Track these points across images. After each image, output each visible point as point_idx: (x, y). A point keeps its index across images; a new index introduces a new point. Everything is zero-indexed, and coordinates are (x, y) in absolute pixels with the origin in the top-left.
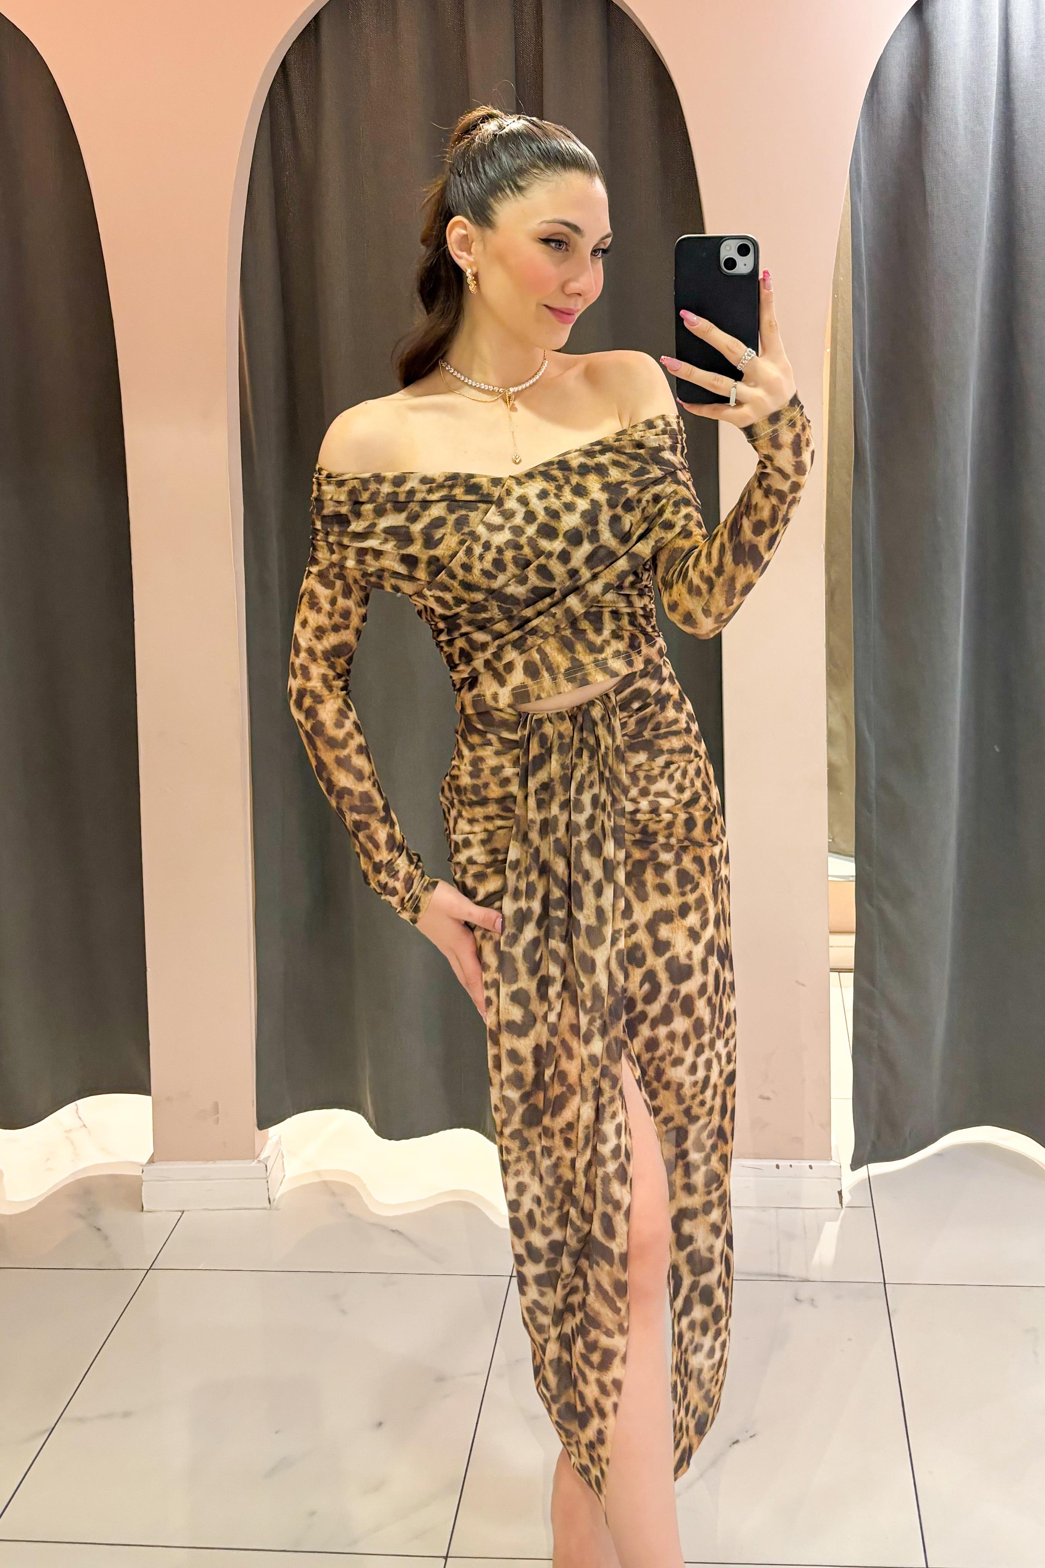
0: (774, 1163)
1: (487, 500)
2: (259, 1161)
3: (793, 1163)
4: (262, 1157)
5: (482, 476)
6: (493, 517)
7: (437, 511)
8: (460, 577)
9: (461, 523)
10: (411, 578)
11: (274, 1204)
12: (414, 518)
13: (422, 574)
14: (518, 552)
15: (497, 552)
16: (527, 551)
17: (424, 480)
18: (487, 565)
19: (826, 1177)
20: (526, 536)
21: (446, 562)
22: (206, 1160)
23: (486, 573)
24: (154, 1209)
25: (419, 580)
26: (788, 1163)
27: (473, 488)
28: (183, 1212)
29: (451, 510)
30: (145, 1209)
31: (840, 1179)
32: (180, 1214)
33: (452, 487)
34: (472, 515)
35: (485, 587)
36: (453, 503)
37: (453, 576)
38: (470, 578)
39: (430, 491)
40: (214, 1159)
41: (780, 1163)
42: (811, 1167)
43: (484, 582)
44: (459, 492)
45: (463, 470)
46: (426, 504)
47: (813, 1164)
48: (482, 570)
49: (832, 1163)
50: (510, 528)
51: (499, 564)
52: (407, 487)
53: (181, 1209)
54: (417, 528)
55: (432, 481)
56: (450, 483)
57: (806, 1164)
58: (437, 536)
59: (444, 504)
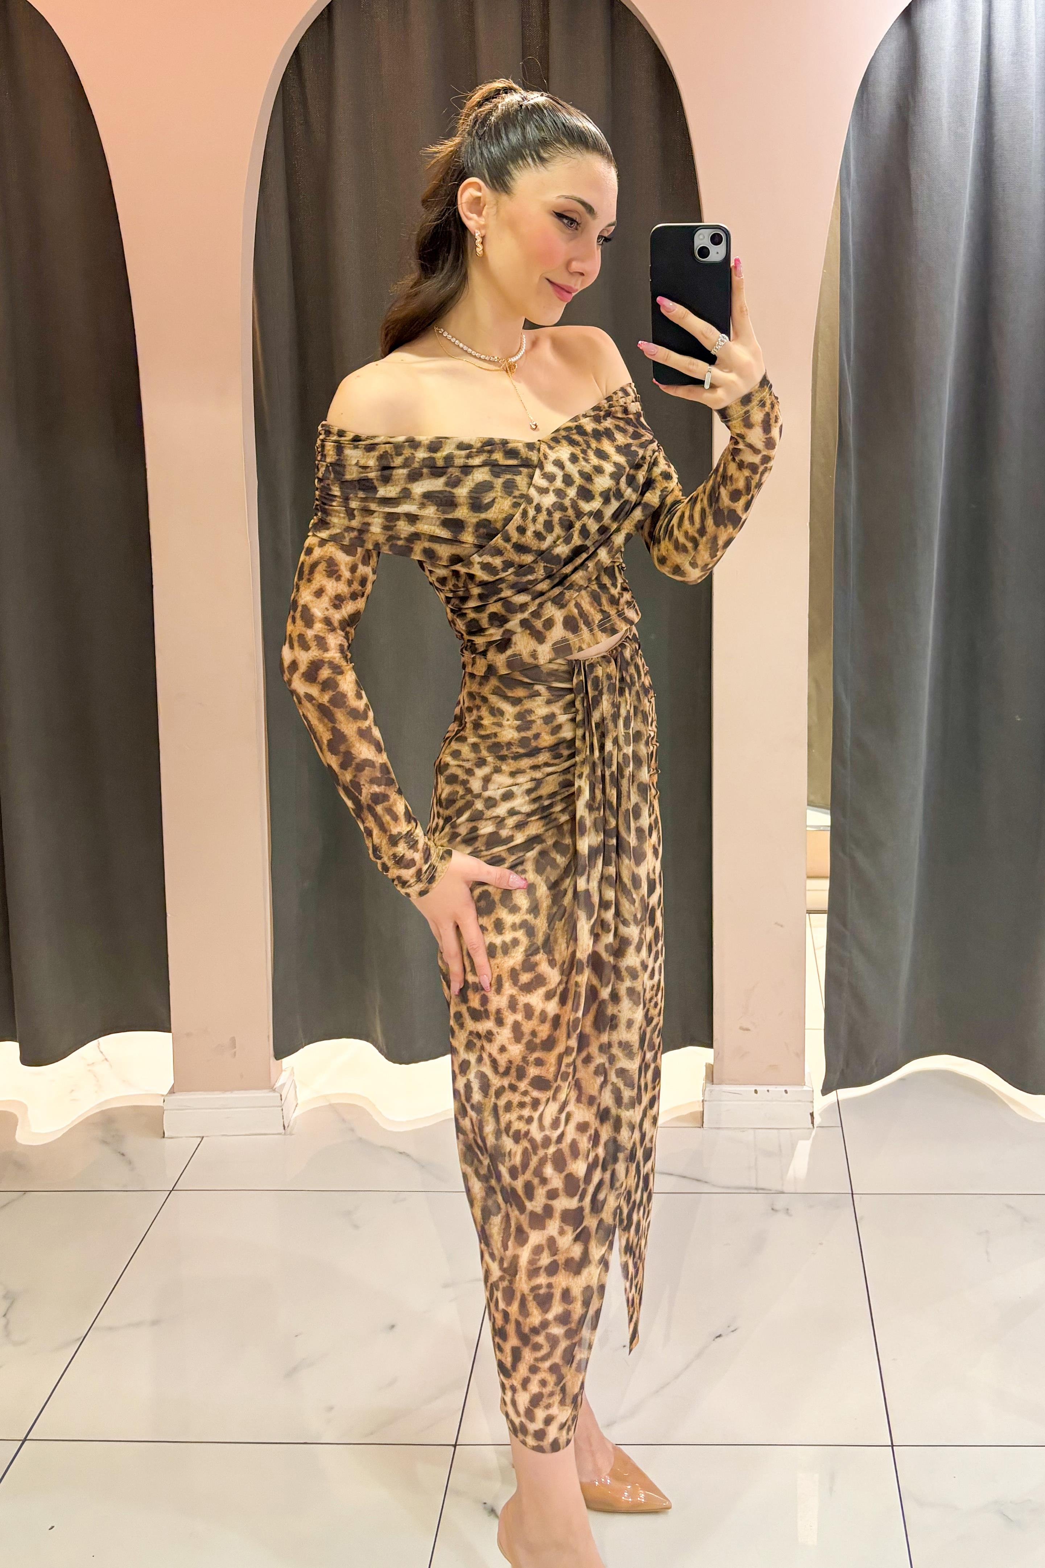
0: (753, 1088)
1: (527, 464)
2: (274, 1091)
3: (771, 1088)
4: (278, 1085)
5: (518, 442)
6: (539, 480)
7: (481, 475)
8: (514, 540)
9: (509, 487)
10: (455, 541)
11: (288, 1130)
12: (455, 483)
13: (468, 537)
14: (564, 513)
15: (547, 514)
16: (570, 512)
17: (461, 446)
18: (540, 527)
19: (799, 1101)
20: (568, 498)
21: (499, 525)
22: (225, 1090)
23: (539, 536)
24: (173, 1135)
25: (463, 543)
26: (765, 1088)
27: (512, 453)
28: (203, 1138)
29: (497, 475)
30: (166, 1135)
31: (812, 1102)
32: (199, 1139)
33: (490, 452)
34: (518, 479)
35: (535, 548)
36: (496, 469)
37: (507, 539)
38: (523, 540)
39: (468, 457)
40: (231, 1090)
41: (758, 1088)
42: (786, 1092)
43: (534, 544)
44: (498, 456)
45: (498, 435)
46: (467, 469)
47: (788, 1088)
48: (534, 532)
49: (805, 1088)
50: (554, 491)
51: (549, 526)
52: (445, 452)
53: (202, 1135)
54: (462, 492)
55: (469, 447)
56: (489, 448)
57: (783, 1088)
58: (487, 500)
59: (486, 469)
